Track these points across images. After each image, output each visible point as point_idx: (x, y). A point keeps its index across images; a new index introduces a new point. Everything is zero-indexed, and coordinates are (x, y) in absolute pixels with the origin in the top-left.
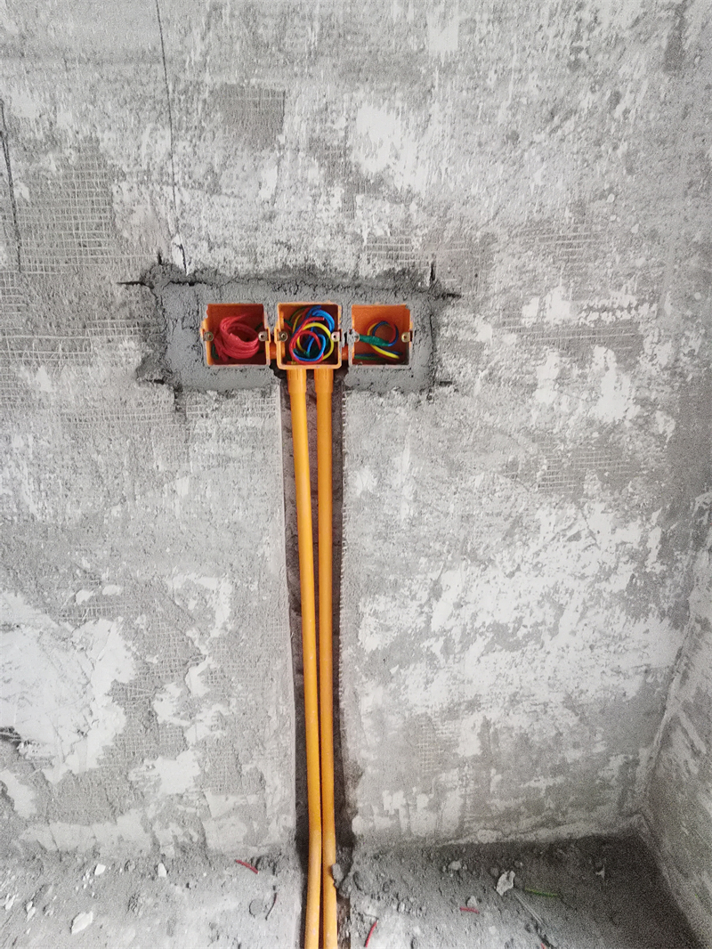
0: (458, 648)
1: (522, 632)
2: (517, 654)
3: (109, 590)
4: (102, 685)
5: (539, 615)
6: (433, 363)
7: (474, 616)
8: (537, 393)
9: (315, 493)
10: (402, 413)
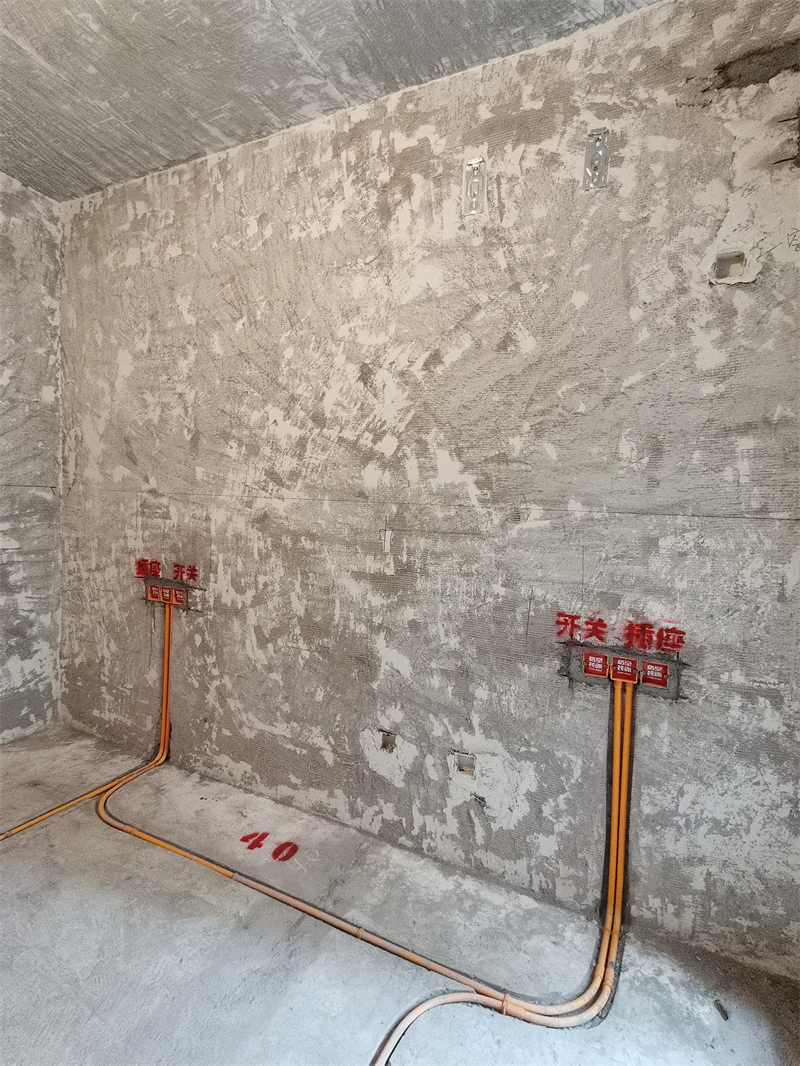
0: (693, 826)
1: (729, 827)
2: (726, 838)
3: (533, 749)
4: (523, 790)
5: (738, 820)
6: (678, 689)
7: (702, 811)
8: (730, 711)
9: (622, 729)
10: (664, 706)
